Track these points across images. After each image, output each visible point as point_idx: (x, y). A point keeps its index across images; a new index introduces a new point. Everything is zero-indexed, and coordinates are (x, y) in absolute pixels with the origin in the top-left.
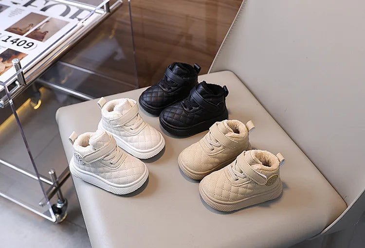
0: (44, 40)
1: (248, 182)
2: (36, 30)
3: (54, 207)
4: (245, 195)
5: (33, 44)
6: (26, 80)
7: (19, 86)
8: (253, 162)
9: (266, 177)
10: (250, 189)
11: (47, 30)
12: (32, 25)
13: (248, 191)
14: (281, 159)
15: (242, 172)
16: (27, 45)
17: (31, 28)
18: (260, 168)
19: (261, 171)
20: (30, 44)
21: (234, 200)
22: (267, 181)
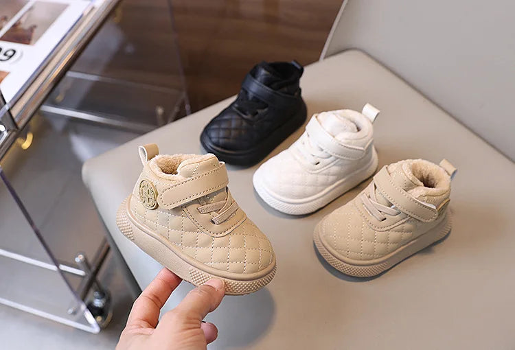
0: (33, 41)
1: (404, 221)
2: (15, 26)
3: (91, 308)
4: (399, 243)
5: (14, 52)
6: (16, 120)
7: (6, 134)
8: (410, 186)
9: (435, 208)
10: (408, 231)
11: (33, 23)
12: (6, 19)
13: (406, 235)
14: (451, 170)
15: (390, 205)
16: (5, 54)
17: (4, 23)
18: (424, 194)
19: (426, 198)
20: (10, 53)
21: (383, 255)
22: (437, 215)
